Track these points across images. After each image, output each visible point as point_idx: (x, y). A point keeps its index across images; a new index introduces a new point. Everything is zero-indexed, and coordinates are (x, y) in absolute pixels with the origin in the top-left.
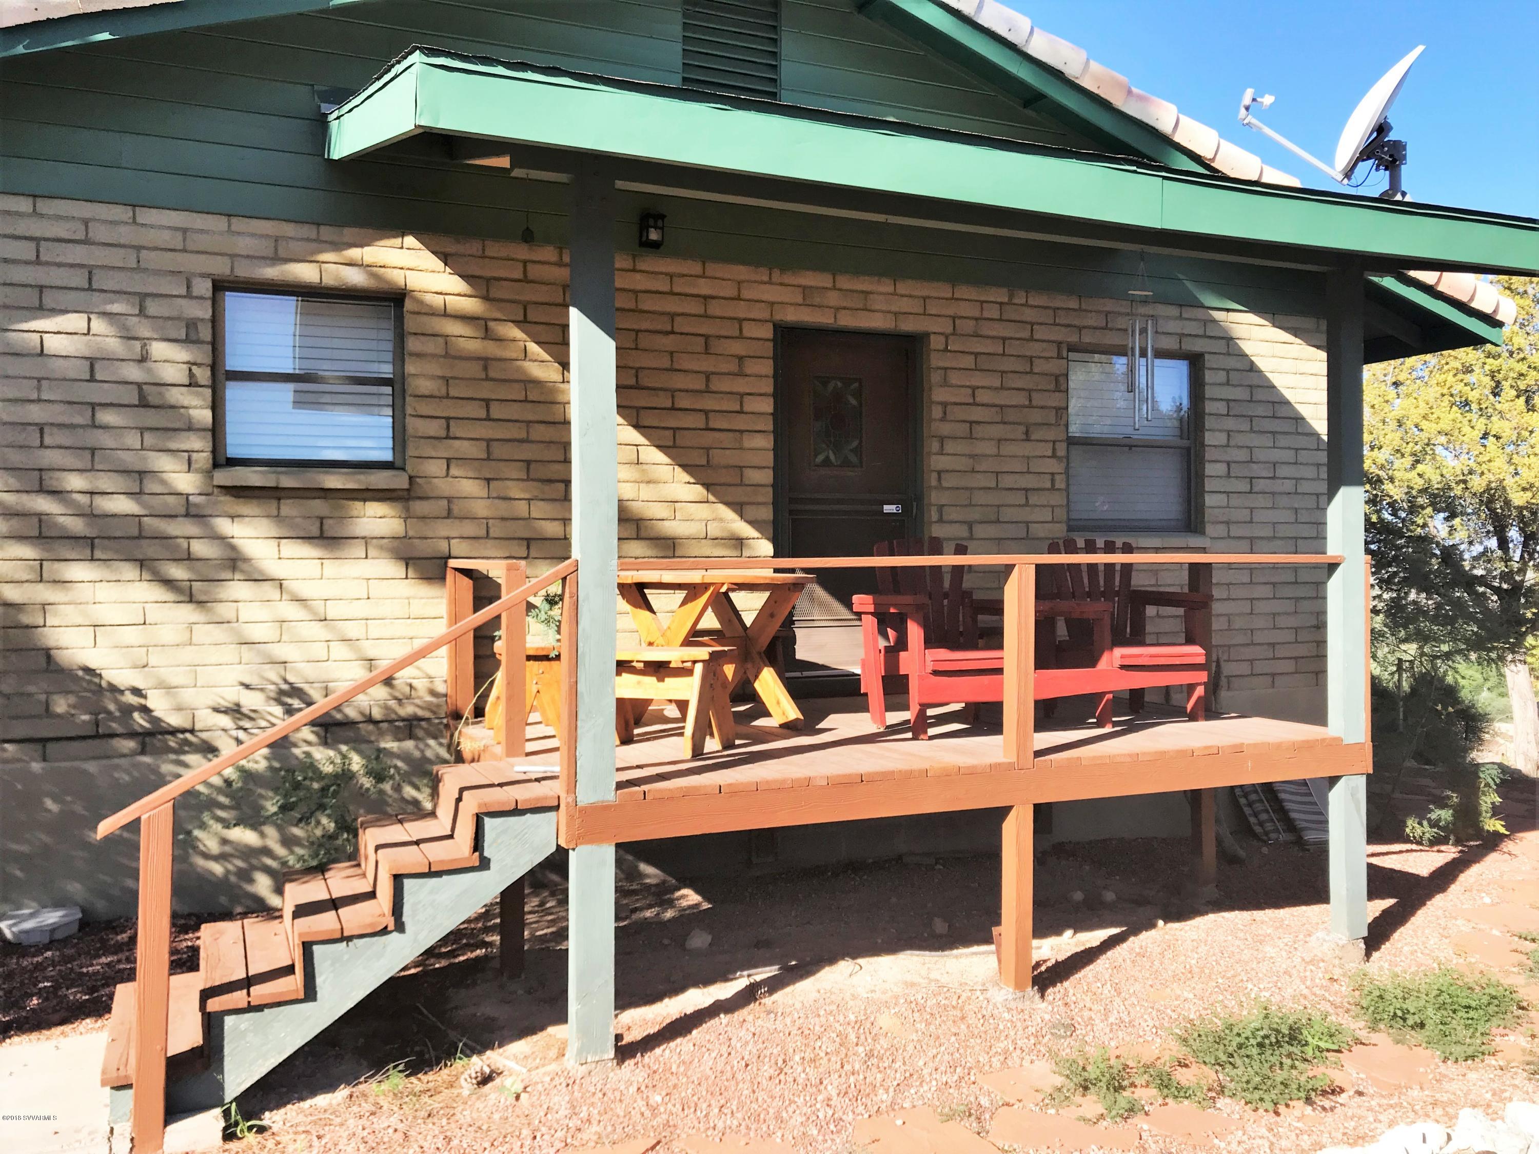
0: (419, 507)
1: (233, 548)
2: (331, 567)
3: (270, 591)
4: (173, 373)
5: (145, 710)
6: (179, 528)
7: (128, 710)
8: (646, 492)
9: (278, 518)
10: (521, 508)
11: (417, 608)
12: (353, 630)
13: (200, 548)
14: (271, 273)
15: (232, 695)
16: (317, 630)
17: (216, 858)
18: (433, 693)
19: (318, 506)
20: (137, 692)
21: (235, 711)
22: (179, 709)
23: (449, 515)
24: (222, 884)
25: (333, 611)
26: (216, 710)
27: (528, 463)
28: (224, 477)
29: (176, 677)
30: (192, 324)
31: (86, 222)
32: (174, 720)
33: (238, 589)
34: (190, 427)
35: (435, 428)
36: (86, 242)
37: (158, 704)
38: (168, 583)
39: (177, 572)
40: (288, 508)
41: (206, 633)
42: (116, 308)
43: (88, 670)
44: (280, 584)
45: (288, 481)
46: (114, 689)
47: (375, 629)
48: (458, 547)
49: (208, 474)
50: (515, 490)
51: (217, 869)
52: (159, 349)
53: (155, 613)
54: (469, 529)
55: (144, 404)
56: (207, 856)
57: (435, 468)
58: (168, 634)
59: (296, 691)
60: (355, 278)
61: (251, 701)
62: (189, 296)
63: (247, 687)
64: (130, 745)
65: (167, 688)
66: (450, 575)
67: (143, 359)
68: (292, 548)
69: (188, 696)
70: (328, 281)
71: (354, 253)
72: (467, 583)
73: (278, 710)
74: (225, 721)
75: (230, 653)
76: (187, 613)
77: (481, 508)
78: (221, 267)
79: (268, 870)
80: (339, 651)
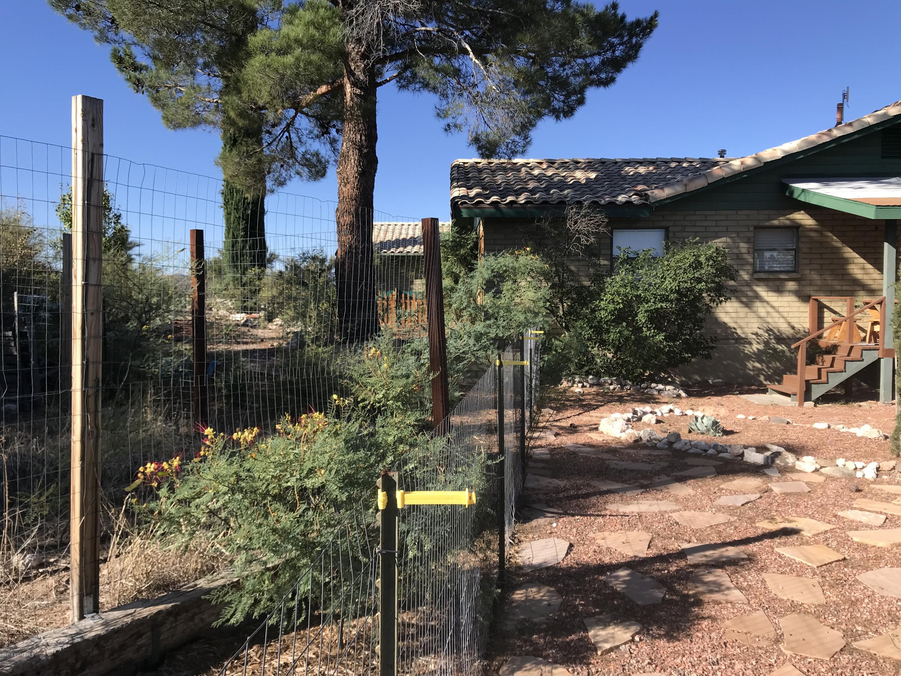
0: (803, 283)
1: (757, 293)
2: (780, 299)
3: (765, 304)
4: (744, 250)
5: (737, 333)
6: (745, 289)
7: (733, 333)
8: (866, 277)
9: (767, 286)
10: (830, 282)
11: (801, 309)
12: (785, 315)
13: (750, 294)
14: (767, 224)
15: (756, 330)
16: (776, 315)
17: (751, 370)
18: (805, 332)
19: (778, 283)
20: (735, 328)
21: (756, 334)
22: (744, 333)
23: (810, 285)
24: (753, 377)
25: (781, 310)
26: (752, 334)
27: (832, 270)
28: (756, 276)
29: (743, 325)
30: (749, 238)
31: (727, 215)
32: (743, 336)
33: (758, 304)
34: (748, 263)
35: (807, 261)
36: (727, 220)
37: (739, 331)
38: (742, 302)
39: (744, 299)
40: (770, 283)
41: (751, 315)
42: (733, 235)
43: (724, 323)
44: (767, 302)
45: (771, 276)
46: (730, 328)
47: (791, 315)
48: (812, 293)
49: (752, 275)
50: (828, 277)
51: (752, 373)
52: (742, 245)
53: (739, 310)
54: (816, 288)
55: (738, 259)
56: (750, 370)
57: (807, 272)
58: (742, 315)
59: (771, 330)
60: (788, 222)
61: (760, 332)
62: (748, 231)
63: (759, 328)
64: (733, 341)
65: (741, 328)
66: (811, 301)
67: (738, 247)
68: (771, 294)
69: (746, 330)
70: (781, 224)
71: (788, 216)
72: (816, 303)
73: (767, 335)
74: (754, 337)
75: (755, 320)
76: (746, 310)
77: (819, 283)
78: (756, 223)
79: (763, 374)
80: (782, 320)
